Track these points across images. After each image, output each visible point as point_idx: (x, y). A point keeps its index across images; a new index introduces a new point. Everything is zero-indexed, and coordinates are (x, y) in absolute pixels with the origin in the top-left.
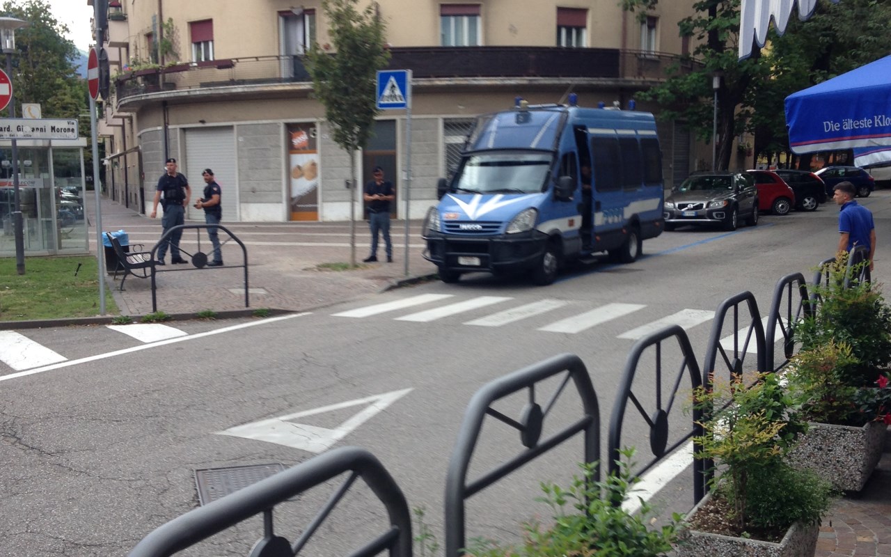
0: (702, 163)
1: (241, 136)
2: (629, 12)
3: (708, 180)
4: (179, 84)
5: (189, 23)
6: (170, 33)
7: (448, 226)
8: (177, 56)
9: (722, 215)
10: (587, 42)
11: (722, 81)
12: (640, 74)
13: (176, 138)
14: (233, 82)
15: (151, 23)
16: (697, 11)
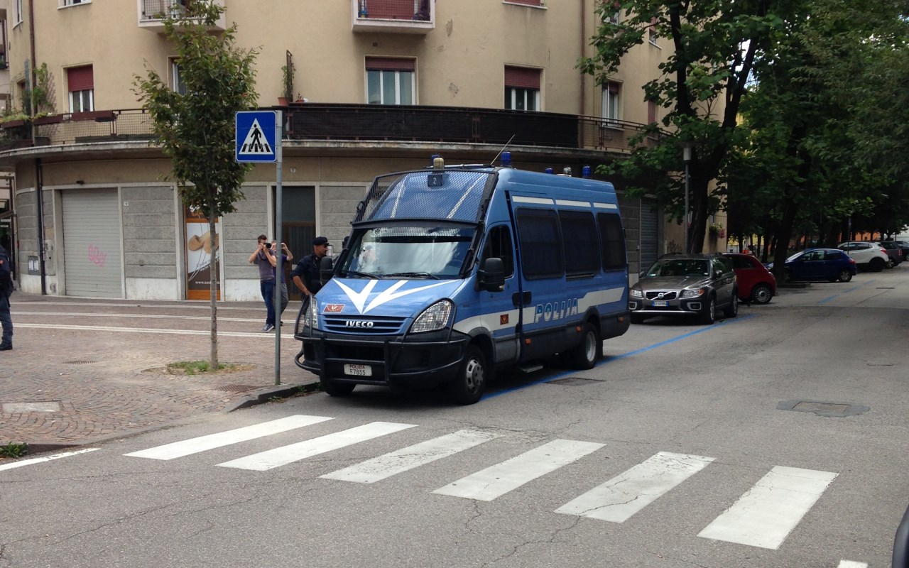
0: (671, 244)
1: (126, 200)
2: (587, 74)
3: (680, 264)
4: (53, 139)
5: (64, 69)
6: (44, 80)
7: (328, 322)
8: (51, 107)
9: (698, 306)
10: (540, 106)
11: (693, 154)
12: (601, 144)
13: (51, 201)
14: (114, 137)
15: (23, 69)
16: (664, 73)
